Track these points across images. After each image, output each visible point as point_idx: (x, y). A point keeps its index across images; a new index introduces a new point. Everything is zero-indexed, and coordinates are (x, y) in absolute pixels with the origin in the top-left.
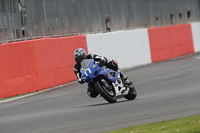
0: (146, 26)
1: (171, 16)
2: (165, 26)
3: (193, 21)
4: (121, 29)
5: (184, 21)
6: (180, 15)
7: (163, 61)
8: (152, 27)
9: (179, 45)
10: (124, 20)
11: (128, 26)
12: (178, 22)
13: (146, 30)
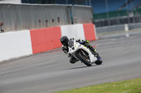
0: (28, 28)
1: (47, 21)
2: (42, 28)
3: (62, 24)
4: (11, 30)
5: (56, 25)
6: (53, 20)
7: (41, 52)
8: (33, 29)
9: (52, 41)
10: (13, 25)
11: (16, 29)
12: (51, 26)
13: (29, 31)
